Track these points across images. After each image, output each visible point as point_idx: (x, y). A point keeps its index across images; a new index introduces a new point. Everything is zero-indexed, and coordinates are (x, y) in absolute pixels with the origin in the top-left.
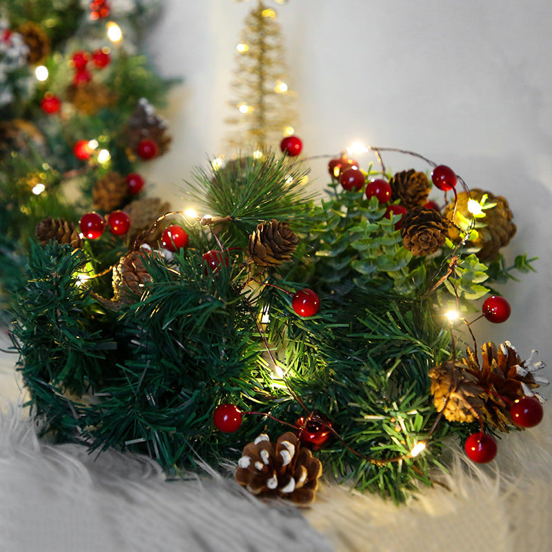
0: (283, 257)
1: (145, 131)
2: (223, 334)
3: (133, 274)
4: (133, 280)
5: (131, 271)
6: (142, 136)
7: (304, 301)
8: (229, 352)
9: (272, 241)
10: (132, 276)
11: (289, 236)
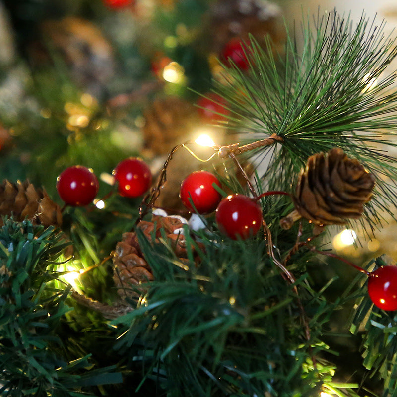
0: (346, 210)
1: (235, 26)
2: (268, 357)
3: (136, 256)
4: (138, 266)
5: (134, 252)
6: (231, 34)
7: (387, 285)
8: (279, 385)
9: (327, 186)
10: (134, 259)
11: (356, 177)
